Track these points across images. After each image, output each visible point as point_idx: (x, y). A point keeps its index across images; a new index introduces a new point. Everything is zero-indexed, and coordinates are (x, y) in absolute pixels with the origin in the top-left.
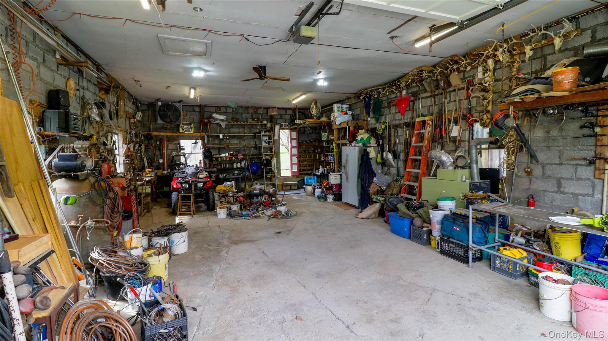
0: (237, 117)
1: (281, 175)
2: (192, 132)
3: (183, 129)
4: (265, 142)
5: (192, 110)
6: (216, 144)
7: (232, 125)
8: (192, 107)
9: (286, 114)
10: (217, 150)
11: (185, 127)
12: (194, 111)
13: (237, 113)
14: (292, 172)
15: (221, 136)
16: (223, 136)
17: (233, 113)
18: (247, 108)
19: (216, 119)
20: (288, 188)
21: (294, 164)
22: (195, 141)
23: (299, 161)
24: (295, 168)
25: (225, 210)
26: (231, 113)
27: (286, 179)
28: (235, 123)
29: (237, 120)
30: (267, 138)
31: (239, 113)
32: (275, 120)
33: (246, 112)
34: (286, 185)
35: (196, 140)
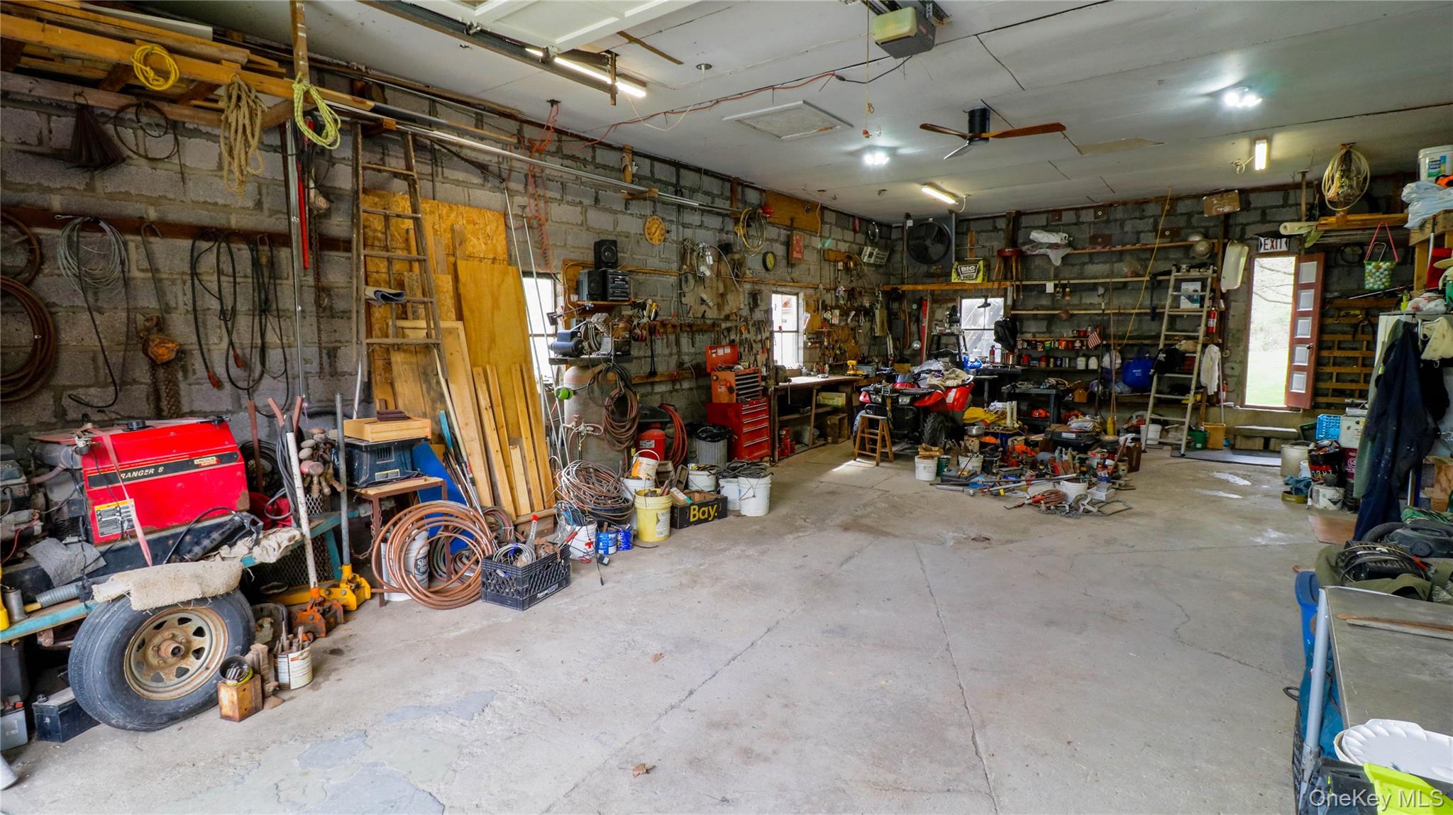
0: (1107, 232)
1: (1247, 403)
2: (979, 280)
3: (958, 275)
4: (1190, 299)
5: (991, 228)
6: (1043, 308)
7: (1091, 255)
8: (991, 221)
9: (1283, 206)
10: (1045, 323)
11: (963, 269)
12: (995, 229)
13: (1108, 221)
14: (1290, 395)
15: (1050, 287)
16: (1056, 286)
17: (1095, 224)
18: (1141, 203)
19: (1038, 245)
20: (1259, 443)
21: (1300, 369)
22: (983, 300)
23: (1319, 362)
24: (1300, 384)
25: (932, 464)
26: (1090, 223)
27: (1259, 415)
28: (1099, 249)
29: (1107, 240)
30: (1198, 286)
31: (1116, 220)
32: (1238, 229)
33: (1137, 214)
34: (1250, 436)
35: (986, 297)
